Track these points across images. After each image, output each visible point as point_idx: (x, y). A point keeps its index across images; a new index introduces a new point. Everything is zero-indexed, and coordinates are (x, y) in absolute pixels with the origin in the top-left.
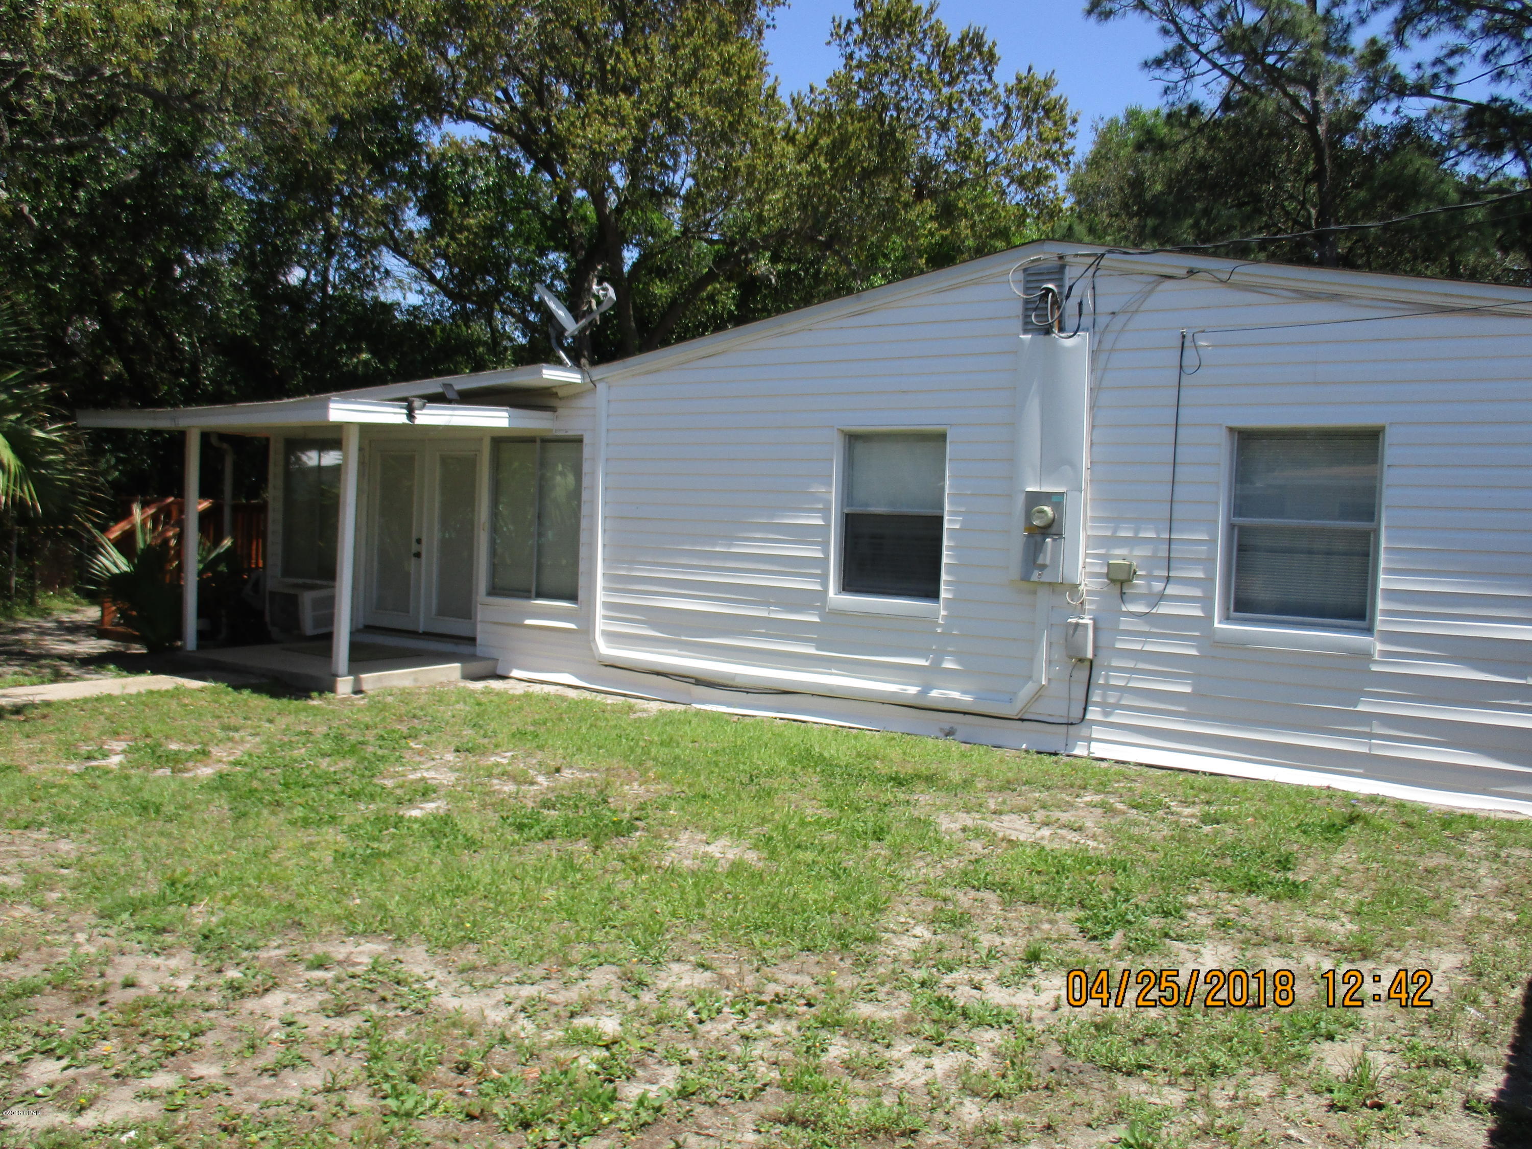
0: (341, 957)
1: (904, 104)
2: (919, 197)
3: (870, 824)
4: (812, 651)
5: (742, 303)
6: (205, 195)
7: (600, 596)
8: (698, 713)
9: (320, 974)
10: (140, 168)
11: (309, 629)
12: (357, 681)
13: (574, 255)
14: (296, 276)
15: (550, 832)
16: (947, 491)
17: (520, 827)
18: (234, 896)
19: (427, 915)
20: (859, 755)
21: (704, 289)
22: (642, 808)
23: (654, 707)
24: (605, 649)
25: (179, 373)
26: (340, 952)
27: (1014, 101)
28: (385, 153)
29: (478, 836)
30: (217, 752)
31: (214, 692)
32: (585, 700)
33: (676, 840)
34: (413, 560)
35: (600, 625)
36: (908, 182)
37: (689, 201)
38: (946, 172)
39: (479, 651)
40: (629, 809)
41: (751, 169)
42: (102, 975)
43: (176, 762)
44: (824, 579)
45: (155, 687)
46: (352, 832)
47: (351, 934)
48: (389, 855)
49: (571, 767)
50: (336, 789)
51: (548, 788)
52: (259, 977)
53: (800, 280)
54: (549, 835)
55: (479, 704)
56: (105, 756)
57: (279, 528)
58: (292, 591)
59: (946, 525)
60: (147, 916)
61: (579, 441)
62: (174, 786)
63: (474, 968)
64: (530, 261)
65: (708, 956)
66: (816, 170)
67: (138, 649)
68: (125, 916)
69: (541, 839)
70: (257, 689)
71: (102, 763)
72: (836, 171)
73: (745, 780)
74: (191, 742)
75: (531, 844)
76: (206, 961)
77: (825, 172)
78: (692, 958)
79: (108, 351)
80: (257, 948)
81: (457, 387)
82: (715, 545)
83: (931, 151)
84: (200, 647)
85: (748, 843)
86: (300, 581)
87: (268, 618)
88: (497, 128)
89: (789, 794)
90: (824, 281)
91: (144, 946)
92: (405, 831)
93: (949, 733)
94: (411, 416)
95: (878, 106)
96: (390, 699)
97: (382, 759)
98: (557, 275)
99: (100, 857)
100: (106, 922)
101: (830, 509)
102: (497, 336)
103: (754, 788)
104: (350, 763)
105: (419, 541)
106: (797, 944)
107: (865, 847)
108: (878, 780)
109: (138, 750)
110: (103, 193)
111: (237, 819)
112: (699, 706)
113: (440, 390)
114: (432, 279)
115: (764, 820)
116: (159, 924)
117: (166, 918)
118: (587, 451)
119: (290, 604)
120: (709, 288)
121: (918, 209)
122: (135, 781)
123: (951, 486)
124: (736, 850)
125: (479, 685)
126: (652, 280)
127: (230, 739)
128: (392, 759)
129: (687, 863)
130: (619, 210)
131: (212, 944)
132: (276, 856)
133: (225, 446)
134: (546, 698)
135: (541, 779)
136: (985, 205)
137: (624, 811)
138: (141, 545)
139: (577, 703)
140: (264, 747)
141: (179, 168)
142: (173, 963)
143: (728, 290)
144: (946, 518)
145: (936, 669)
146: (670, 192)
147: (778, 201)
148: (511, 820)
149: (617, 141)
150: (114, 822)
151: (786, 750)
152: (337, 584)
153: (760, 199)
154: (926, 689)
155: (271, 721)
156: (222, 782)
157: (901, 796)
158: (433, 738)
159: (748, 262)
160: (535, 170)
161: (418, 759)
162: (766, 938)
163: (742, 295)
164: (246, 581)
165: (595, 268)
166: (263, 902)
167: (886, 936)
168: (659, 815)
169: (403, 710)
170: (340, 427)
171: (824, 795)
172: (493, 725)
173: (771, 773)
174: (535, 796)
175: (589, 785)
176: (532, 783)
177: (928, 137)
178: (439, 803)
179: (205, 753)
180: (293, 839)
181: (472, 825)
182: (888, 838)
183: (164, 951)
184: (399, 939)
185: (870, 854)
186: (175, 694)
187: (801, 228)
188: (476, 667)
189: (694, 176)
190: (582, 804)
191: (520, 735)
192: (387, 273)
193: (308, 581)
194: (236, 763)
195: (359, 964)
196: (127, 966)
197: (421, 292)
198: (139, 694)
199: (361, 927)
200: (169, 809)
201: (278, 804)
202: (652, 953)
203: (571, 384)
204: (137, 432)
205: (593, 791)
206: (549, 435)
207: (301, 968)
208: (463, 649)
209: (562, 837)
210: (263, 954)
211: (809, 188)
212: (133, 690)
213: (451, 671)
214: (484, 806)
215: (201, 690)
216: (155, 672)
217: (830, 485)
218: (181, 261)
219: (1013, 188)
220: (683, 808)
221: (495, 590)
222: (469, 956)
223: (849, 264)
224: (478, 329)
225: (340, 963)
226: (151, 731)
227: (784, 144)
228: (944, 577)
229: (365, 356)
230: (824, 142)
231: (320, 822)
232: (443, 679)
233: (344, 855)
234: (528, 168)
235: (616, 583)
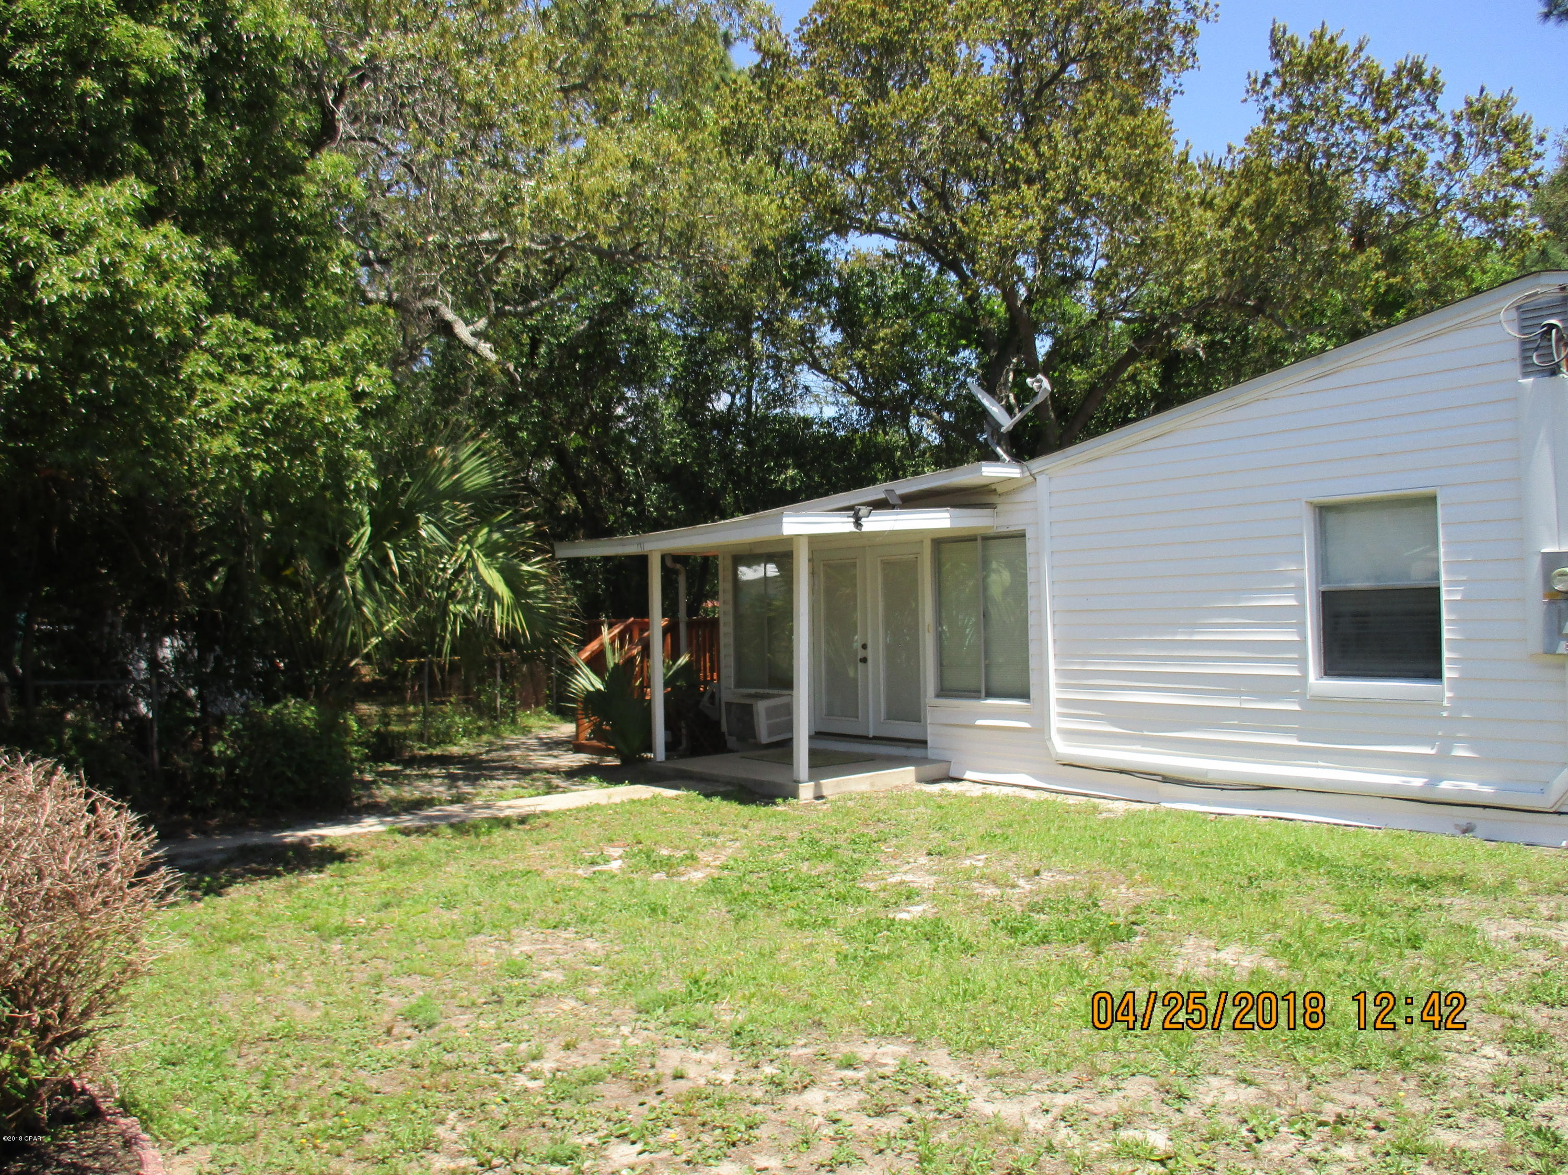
0: (866, 1057)
1: (1334, 150)
2: (1359, 245)
3: (1401, 931)
4: (1293, 742)
5: (1165, 379)
6: (646, 336)
7: (1054, 693)
8: (1169, 812)
9: (849, 1073)
10: (590, 319)
11: (764, 737)
12: (818, 787)
13: (986, 351)
14: (722, 402)
15: (1045, 937)
16: (1442, 559)
17: (1013, 932)
18: (753, 995)
19: (943, 1019)
20: (1364, 854)
21: (1124, 371)
22: (1137, 910)
23: (1120, 807)
24: (1062, 747)
25: (626, 503)
26: (865, 1052)
27: (1464, 127)
28: (796, 275)
29: (972, 939)
30: (704, 857)
31: (688, 801)
32: (1046, 800)
33: (1181, 946)
34: (860, 665)
35: (1056, 722)
36: (1344, 230)
37: (1102, 283)
38: (1390, 215)
39: (931, 753)
40: (1122, 913)
41: (1170, 239)
42: (653, 1067)
43: (667, 865)
44: (1302, 662)
45: (636, 797)
46: (848, 935)
47: (871, 1035)
48: (888, 957)
49: (1050, 870)
50: (823, 893)
51: (1031, 891)
52: (796, 1074)
53: (1226, 348)
54: (1045, 940)
55: (940, 807)
56: (607, 861)
57: (731, 640)
58: (747, 701)
59: (1444, 597)
60: (676, 1012)
61: (1021, 535)
62: (673, 888)
63: (1002, 1074)
64: (943, 362)
65: (1249, 1071)
66: (1241, 232)
67: (612, 761)
68: (660, 1011)
69: (1037, 944)
70: (726, 796)
71: (604, 868)
72: (1262, 232)
73: (1245, 882)
74: (677, 848)
75: (1028, 949)
76: (741, 1057)
77: (1251, 233)
78: (1230, 1072)
79: (564, 489)
80: (787, 1046)
81: (898, 492)
82: (1176, 633)
83: (1369, 194)
84: (667, 758)
85: (1262, 951)
86: (752, 691)
87: (724, 727)
88: (903, 236)
89: (1297, 897)
90: (1254, 347)
91: (683, 1040)
92: (899, 933)
93: (1467, 830)
94: (858, 524)
95: (1305, 155)
96: (850, 804)
97: (858, 863)
98: (970, 373)
99: (625, 956)
100: (644, 1016)
101: (1303, 588)
102: (915, 440)
103: (1255, 893)
104: (829, 866)
105: (864, 647)
106: (1347, 1062)
107: (1401, 956)
108: (1395, 881)
109: (634, 855)
110: (560, 345)
111: (737, 921)
112: (1168, 805)
113: (882, 496)
114: (850, 391)
115: (1276, 926)
116: (692, 1020)
117: (698, 1014)
118: (1030, 545)
119: (745, 713)
120: (1130, 369)
121: (1361, 258)
122: (638, 884)
123: (1446, 553)
124: (1251, 958)
125: (935, 788)
126: (1068, 367)
127: (713, 845)
128: (869, 863)
129: (1202, 970)
130: (1029, 301)
131: (746, 1040)
132: (782, 957)
133: (678, 566)
134: (1006, 800)
135: (1021, 882)
136: (1437, 245)
137: (1118, 915)
138: (611, 664)
139: (1040, 803)
140: (746, 853)
141: (622, 314)
142: (712, 1057)
143: (1149, 369)
144: (1443, 589)
145: (1444, 757)
146: (1079, 275)
147: (1200, 270)
148: (1001, 924)
149: (1025, 232)
150: (629, 923)
151: (1279, 849)
152: (795, 692)
153: (1179, 271)
154: (1433, 783)
155: (745, 827)
156: (715, 887)
157: (1430, 901)
158: (902, 841)
159: (1170, 337)
160: (941, 272)
161: (893, 863)
162: (1310, 1054)
163: (1164, 371)
164: (703, 694)
165: (1010, 362)
166: (782, 1003)
167: (1451, 1056)
168: (1157, 919)
169: (867, 814)
170: (790, 540)
171: (1335, 898)
172: (959, 828)
173: (1269, 875)
174: (1019, 900)
175: (1073, 888)
176: (1014, 886)
177: (1364, 181)
178: (924, 907)
179: (693, 858)
180: (793, 941)
181: (964, 927)
182: (1426, 946)
183: (699, 1045)
184: (918, 1041)
185: (1408, 963)
186: (654, 802)
187: (1229, 295)
188: (930, 770)
189: (1107, 257)
190: (1071, 908)
191: (989, 838)
192: (807, 388)
193: (761, 691)
194: (724, 867)
195: (885, 1065)
196: (672, 1059)
197: (836, 403)
198: (623, 803)
199: (880, 1029)
200: (675, 911)
201: (770, 906)
202: (1186, 1064)
203: (1010, 479)
204: (590, 560)
205: (1080, 893)
206: (991, 532)
207: (831, 1067)
208: (916, 752)
209: (1058, 941)
210: (794, 1052)
211: (1235, 252)
212: (617, 800)
213: (904, 776)
214: (972, 910)
215: (676, 798)
216: (633, 782)
217: (1303, 563)
218: (622, 399)
219: (1470, 221)
220: (1181, 913)
221: (944, 692)
222: (991, 1061)
223: (1284, 326)
224: (897, 437)
225: (867, 1063)
226: (641, 838)
227: (1200, 211)
228: (1446, 654)
229: (791, 472)
230: (1247, 202)
231: (815, 925)
232: (899, 783)
233: (846, 956)
234: (934, 270)
235: (1070, 678)
